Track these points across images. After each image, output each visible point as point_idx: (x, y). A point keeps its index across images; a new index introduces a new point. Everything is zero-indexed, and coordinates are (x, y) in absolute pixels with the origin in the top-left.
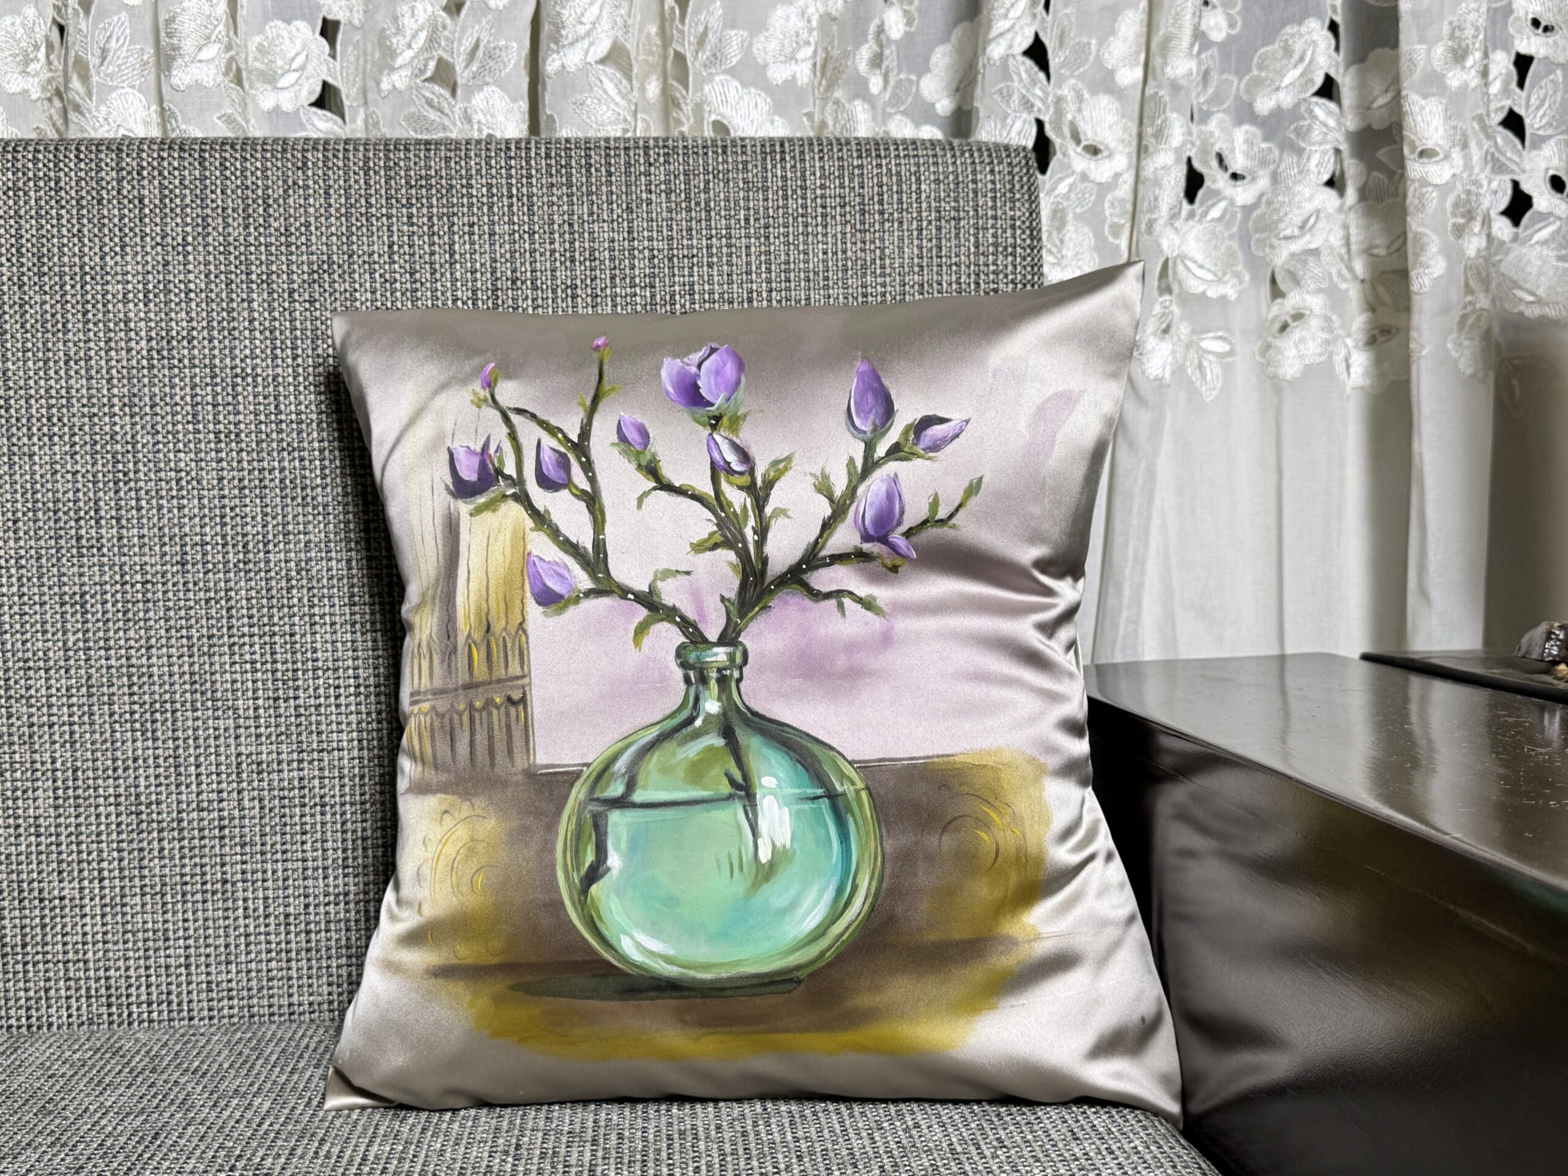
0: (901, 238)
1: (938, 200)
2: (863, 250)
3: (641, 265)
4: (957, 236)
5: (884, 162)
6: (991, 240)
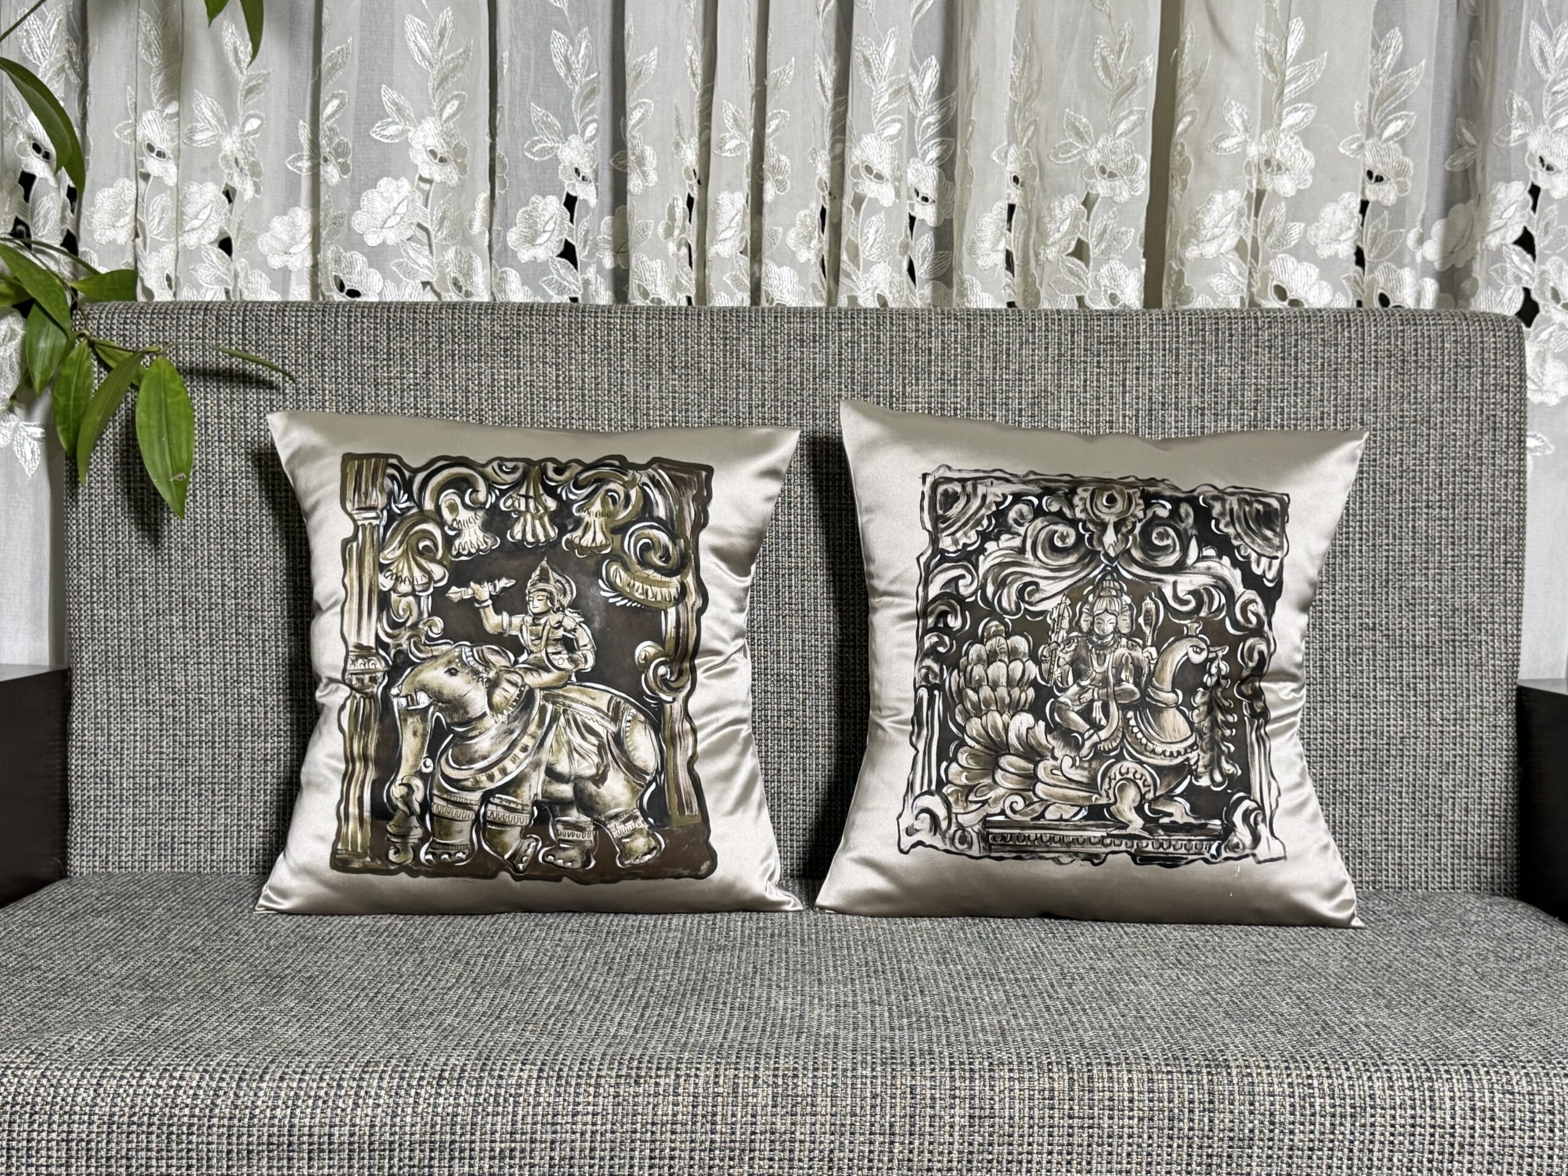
2: (1402, 387)
4: (1469, 379)
5: (1419, 328)
6: (1492, 382)
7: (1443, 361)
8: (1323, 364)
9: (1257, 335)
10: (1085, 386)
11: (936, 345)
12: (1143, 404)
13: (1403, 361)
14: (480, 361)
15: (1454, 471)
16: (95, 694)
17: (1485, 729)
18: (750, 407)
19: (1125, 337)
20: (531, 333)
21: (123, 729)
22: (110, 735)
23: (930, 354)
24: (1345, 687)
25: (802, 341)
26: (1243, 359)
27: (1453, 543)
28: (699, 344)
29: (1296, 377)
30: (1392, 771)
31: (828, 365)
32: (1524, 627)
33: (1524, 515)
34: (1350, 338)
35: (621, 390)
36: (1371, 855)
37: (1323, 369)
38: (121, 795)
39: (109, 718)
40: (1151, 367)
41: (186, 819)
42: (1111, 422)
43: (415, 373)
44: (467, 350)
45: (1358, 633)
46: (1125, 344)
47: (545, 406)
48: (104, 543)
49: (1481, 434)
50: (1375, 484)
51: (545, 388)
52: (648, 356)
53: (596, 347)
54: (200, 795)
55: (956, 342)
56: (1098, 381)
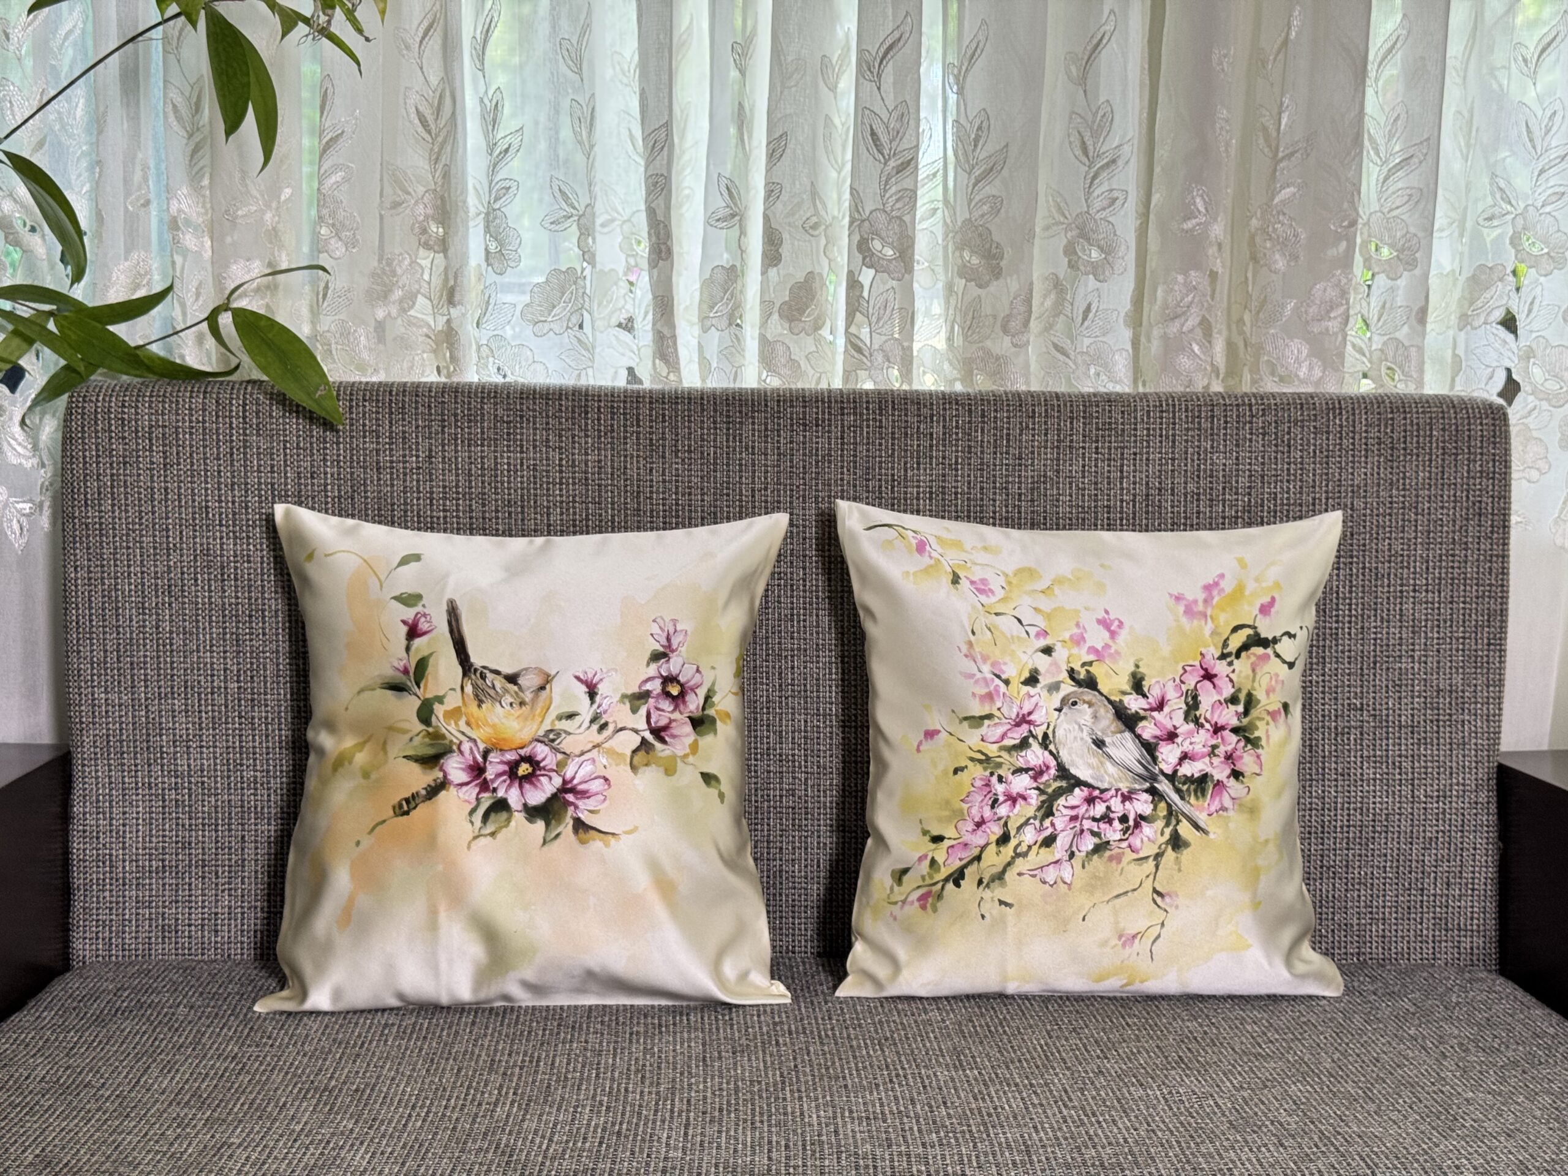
0: (1417, 466)
1: (1444, 442)
2: (1391, 473)
3: (1243, 481)
4: (1456, 466)
5: (1409, 416)
6: (1479, 469)
7: (1431, 449)
8: (1314, 452)
9: (1251, 423)
10: (1084, 472)
11: (938, 430)
12: (1141, 489)
13: (1392, 449)
14: (482, 445)
15: (1441, 556)
16: (97, 778)
17: (1467, 805)
18: (753, 490)
19: (1122, 424)
20: (535, 417)
21: (124, 813)
22: (111, 819)
23: (931, 439)
24: (1333, 765)
25: (805, 425)
26: (1237, 445)
27: (1438, 626)
28: (702, 428)
29: (1289, 464)
30: (1377, 846)
31: (830, 449)
32: (1505, 706)
33: (1507, 598)
34: (1341, 426)
35: (625, 473)
36: (1356, 928)
37: (1314, 456)
38: (124, 878)
39: (111, 802)
40: (1148, 453)
41: (190, 902)
42: (1108, 507)
43: (417, 456)
44: (470, 434)
45: (1347, 713)
46: (1123, 430)
47: (548, 490)
48: (104, 627)
49: (1467, 520)
50: (1364, 568)
51: (548, 471)
52: (651, 440)
53: (599, 431)
54: (203, 878)
55: (957, 427)
56: (1096, 466)
